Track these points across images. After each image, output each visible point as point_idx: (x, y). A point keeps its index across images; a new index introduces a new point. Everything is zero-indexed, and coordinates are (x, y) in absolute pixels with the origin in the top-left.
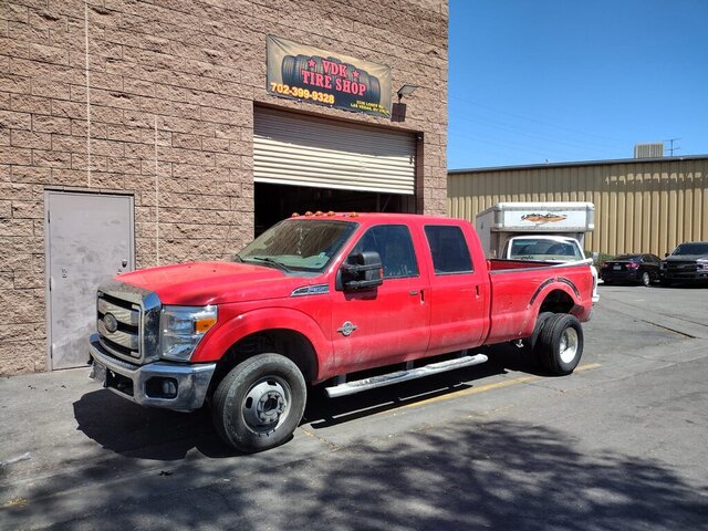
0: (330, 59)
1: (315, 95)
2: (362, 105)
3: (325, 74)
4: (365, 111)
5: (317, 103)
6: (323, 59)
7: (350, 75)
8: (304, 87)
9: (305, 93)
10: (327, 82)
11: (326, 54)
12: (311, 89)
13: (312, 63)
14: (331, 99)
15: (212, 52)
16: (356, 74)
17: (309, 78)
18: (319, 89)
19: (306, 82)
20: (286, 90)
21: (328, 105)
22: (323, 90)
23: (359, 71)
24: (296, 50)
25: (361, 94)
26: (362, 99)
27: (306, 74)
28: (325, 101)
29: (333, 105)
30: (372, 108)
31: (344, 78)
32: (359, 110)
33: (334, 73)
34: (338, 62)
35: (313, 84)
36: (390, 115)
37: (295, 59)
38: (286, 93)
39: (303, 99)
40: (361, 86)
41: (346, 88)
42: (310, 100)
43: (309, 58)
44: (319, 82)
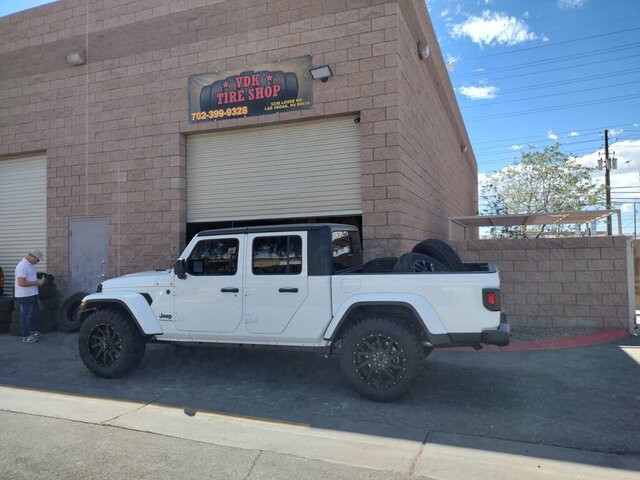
0: (243, 74)
1: (229, 112)
2: (277, 105)
3: (237, 89)
4: (281, 110)
5: (232, 117)
6: (236, 77)
7: (263, 80)
8: (218, 107)
9: (220, 113)
10: (240, 95)
11: (239, 71)
12: (225, 107)
13: (226, 85)
14: (244, 110)
15: (150, 106)
16: (269, 78)
17: (223, 99)
18: (232, 105)
19: (220, 103)
20: (204, 115)
21: (242, 116)
22: (241, 104)
23: (272, 74)
24: (210, 80)
25: (275, 95)
26: (275, 99)
27: (220, 96)
28: (239, 113)
29: (247, 115)
30: (289, 105)
31: (257, 86)
32: (274, 111)
33: (246, 85)
34: (250, 73)
35: (226, 102)
36: (311, 105)
37: (211, 87)
38: (203, 118)
39: (219, 119)
40: (275, 87)
41: (260, 95)
42: (225, 117)
43: (223, 81)
44: (233, 99)
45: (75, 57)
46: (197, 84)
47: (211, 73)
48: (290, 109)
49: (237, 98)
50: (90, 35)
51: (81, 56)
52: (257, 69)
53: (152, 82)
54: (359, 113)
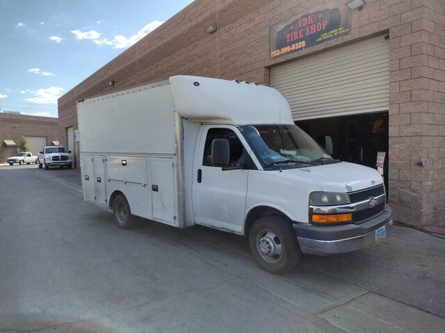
0: (302, 17)
1: (293, 47)
2: (325, 36)
3: (299, 29)
4: (327, 40)
5: (295, 51)
6: (298, 20)
7: (316, 19)
8: (286, 45)
9: (288, 49)
10: (301, 33)
11: (300, 15)
12: (290, 44)
13: (291, 28)
14: (303, 44)
15: (249, 52)
16: (320, 16)
17: (290, 38)
18: (295, 42)
20: (276, 53)
21: (301, 49)
22: (297, 41)
24: (281, 27)
25: (324, 28)
26: (322, 32)
27: (288, 36)
28: (300, 47)
29: (305, 47)
30: (333, 34)
31: (311, 24)
32: (323, 41)
33: (304, 25)
34: (307, 16)
35: (292, 40)
36: (349, 31)
37: (282, 31)
38: (278, 54)
39: (288, 53)
40: (323, 22)
41: (313, 30)
42: (291, 51)
43: (290, 26)
44: (296, 37)
45: (211, 28)
46: (274, 30)
47: (282, 21)
48: (334, 37)
49: (298, 36)
50: (219, 11)
51: (213, 26)
52: (311, 11)
53: (249, 35)
54: (387, 31)
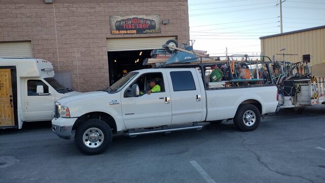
0: (134, 18)
1: (128, 32)
2: (148, 31)
3: (132, 24)
4: (149, 33)
5: (130, 34)
6: (131, 19)
7: (142, 22)
9: (125, 32)
10: (133, 26)
11: (132, 17)
12: (126, 30)
13: (126, 21)
14: (135, 31)
15: (91, 26)
16: (144, 21)
17: (126, 27)
18: (130, 29)
19: (125, 28)
20: (118, 32)
21: (134, 34)
22: (132, 29)
23: (146, 20)
24: (120, 18)
25: (147, 27)
26: (147, 29)
27: (124, 25)
29: (136, 33)
30: (152, 31)
31: (140, 23)
32: (147, 33)
33: (135, 23)
34: (137, 18)
36: (161, 32)
37: (120, 21)
39: (124, 34)
40: (147, 24)
41: (141, 27)
42: (127, 34)
43: (125, 20)
44: (130, 27)
47: (120, 16)
48: (153, 33)
52: (139, 17)
53: (91, 16)
54: (177, 36)
